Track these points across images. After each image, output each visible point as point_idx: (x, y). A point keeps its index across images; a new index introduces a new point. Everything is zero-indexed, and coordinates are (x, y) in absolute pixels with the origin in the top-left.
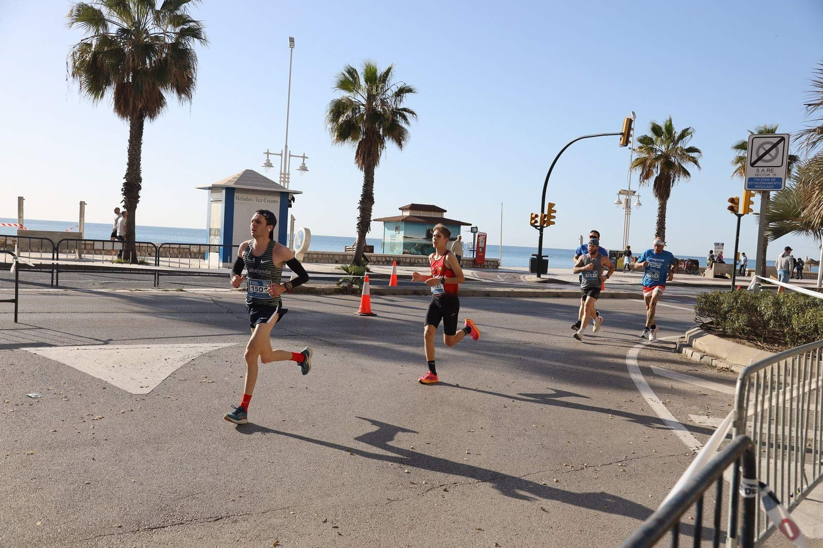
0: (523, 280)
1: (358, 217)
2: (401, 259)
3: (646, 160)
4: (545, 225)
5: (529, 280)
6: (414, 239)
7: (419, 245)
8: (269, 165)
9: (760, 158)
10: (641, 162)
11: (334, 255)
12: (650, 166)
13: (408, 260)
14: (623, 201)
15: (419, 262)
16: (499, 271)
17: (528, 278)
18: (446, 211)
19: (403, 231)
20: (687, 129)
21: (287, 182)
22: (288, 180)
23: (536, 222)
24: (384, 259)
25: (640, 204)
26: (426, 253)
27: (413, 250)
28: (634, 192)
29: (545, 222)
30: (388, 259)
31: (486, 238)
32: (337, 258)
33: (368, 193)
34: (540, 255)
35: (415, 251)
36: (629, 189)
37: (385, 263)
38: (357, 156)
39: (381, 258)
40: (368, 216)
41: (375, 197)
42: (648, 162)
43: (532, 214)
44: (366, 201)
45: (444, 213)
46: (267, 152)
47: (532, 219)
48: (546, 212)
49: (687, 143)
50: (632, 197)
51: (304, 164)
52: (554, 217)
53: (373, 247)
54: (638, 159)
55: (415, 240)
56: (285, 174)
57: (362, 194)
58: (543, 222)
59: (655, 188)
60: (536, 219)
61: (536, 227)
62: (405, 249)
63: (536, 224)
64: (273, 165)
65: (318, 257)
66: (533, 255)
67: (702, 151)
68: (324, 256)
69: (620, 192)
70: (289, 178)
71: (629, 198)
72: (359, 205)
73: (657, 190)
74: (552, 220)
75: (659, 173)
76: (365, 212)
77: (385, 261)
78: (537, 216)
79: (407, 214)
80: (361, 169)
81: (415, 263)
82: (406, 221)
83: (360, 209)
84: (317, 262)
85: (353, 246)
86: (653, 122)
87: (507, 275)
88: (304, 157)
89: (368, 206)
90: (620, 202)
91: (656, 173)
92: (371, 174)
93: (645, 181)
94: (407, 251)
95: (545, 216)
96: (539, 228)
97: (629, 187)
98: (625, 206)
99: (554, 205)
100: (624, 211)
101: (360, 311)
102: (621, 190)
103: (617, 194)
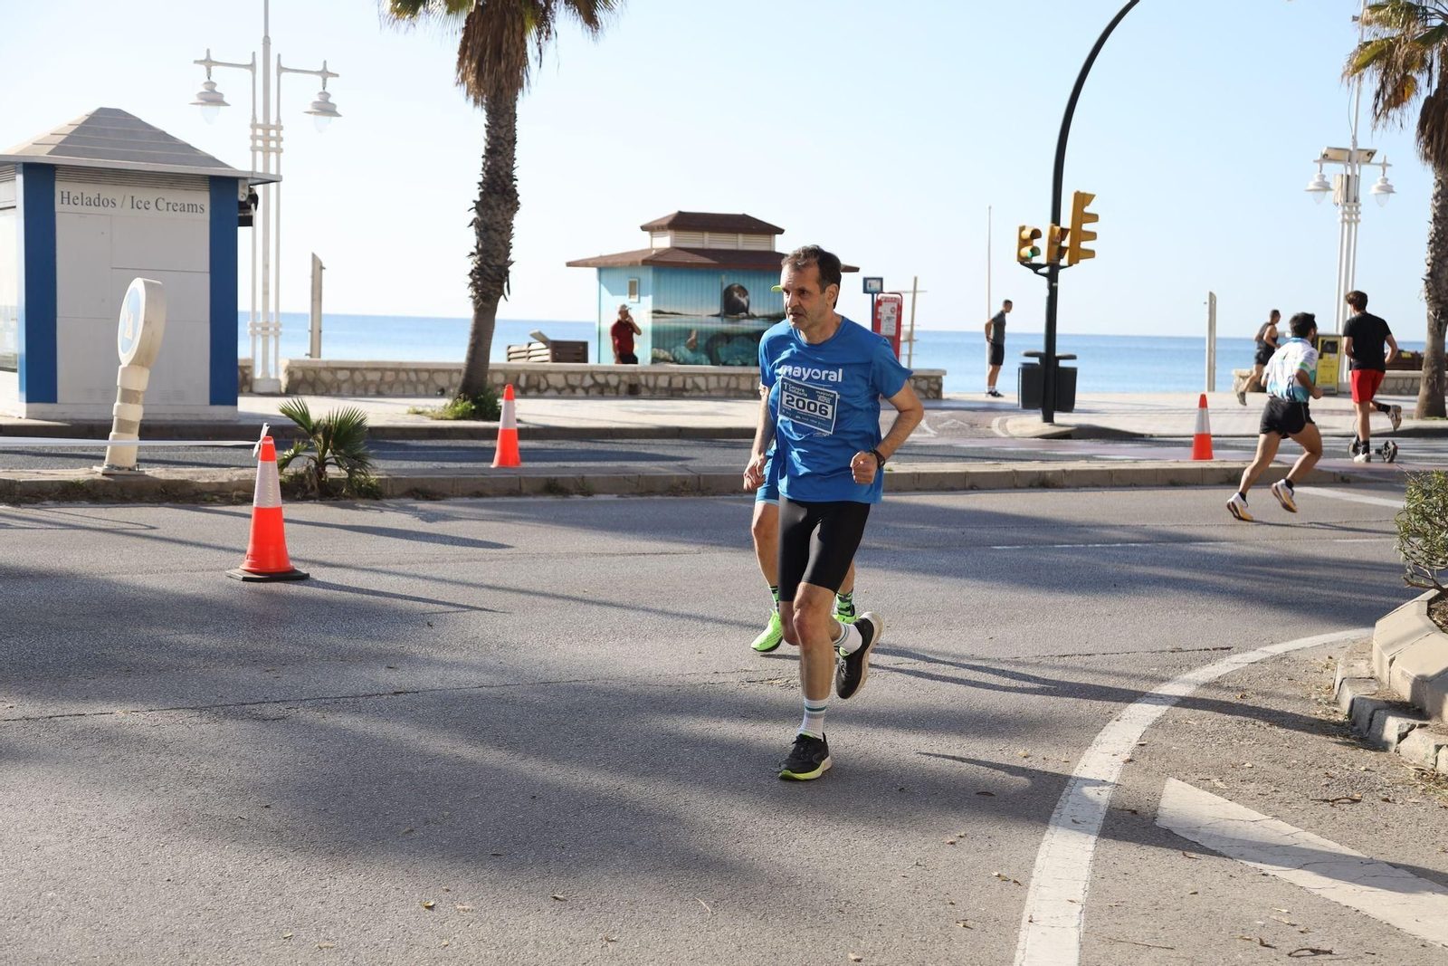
0: (998, 432)
1: (472, 254)
2: (643, 378)
3: (1391, 48)
4: (1064, 262)
5: (1015, 432)
6: (684, 318)
7: (701, 333)
8: (212, 98)
10: (1378, 55)
11: (433, 371)
12: (1407, 67)
13: (663, 382)
14: (1336, 184)
15: (697, 387)
16: (944, 405)
17: (1015, 426)
18: (781, 231)
19: (650, 297)
21: (273, 150)
22: (278, 145)
23: (1035, 251)
24: (588, 381)
25: (1387, 189)
26: (723, 359)
27: (683, 351)
28: (1371, 154)
29: (1061, 252)
30: (601, 379)
31: (900, 308)
32: (442, 381)
33: (499, 177)
34: (1049, 356)
35: (688, 354)
36: (1355, 143)
37: (593, 392)
38: (461, 62)
39: (579, 377)
40: (502, 247)
41: (520, 187)
42: (1401, 53)
43: (1022, 229)
44: (493, 203)
45: (777, 236)
46: (203, 57)
47: (1023, 242)
48: (1066, 221)
50: (1365, 167)
51: (325, 95)
52: (1092, 236)
53: (585, 345)
54: (1367, 44)
55: (687, 319)
56: (267, 127)
57: (481, 179)
58: (1057, 251)
59: (1423, 134)
60: (1036, 242)
61: (1035, 268)
62: (659, 348)
63: (1035, 260)
64: (226, 99)
65: (382, 379)
66: (1028, 355)
68: (403, 376)
69: (1325, 156)
70: (279, 139)
71: (1353, 170)
72: (473, 215)
73: (1430, 138)
74: (1085, 245)
75: (1435, 86)
76: (489, 237)
77: (593, 386)
78: (1036, 234)
79: (664, 242)
80: (476, 102)
81: (684, 389)
82: (658, 264)
83: (477, 227)
84: (379, 394)
85: (530, 345)
87: (951, 417)
88: (325, 74)
89: (499, 218)
90: (1325, 187)
91: (1426, 86)
92: (506, 116)
93: (1392, 112)
94: (663, 354)
95: (1064, 232)
96: (1045, 270)
97: (1354, 138)
98: (1340, 198)
99: (1092, 197)
100: (1340, 212)
101: (243, 566)
102: (1328, 148)
103: (1314, 161)
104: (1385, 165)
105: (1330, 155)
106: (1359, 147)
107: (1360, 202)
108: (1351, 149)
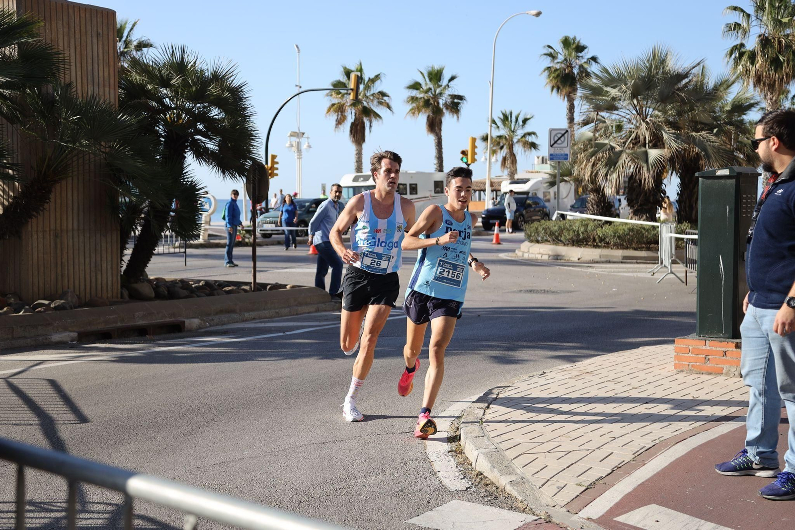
3: (342, 106)
9: (555, 142)
10: (339, 108)
14: (295, 145)
20: (379, 74)
28: (303, 134)
36: (299, 130)
49: (378, 87)
50: (302, 138)
52: (277, 169)
54: (333, 105)
59: (351, 133)
67: (390, 95)
69: (291, 136)
71: (299, 140)
73: (354, 137)
74: (275, 172)
75: (354, 117)
86: (344, 66)
90: (292, 146)
91: (350, 119)
93: (339, 126)
97: (299, 128)
98: (296, 150)
99: (277, 156)
100: (296, 154)
101: (311, 252)
102: (292, 132)
103: (289, 136)
104: (308, 138)
105: (292, 134)
106: (301, 131)
107: (302, 151)
108: (298, 132)
